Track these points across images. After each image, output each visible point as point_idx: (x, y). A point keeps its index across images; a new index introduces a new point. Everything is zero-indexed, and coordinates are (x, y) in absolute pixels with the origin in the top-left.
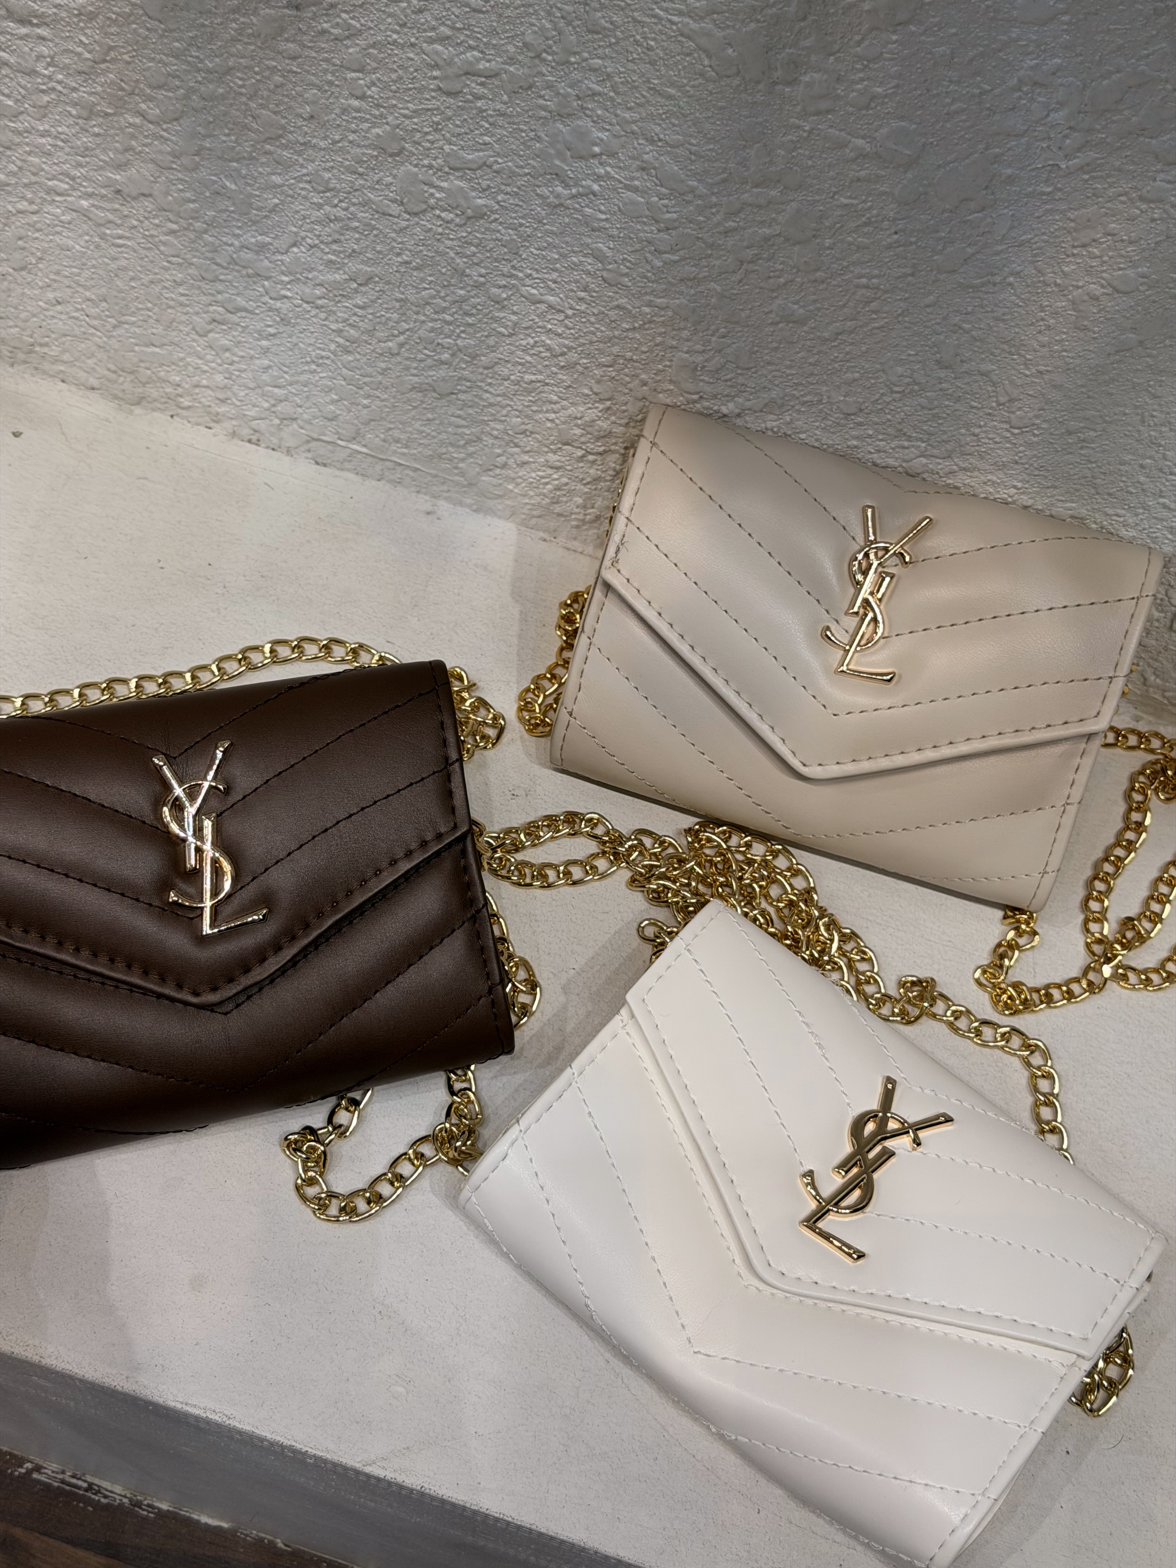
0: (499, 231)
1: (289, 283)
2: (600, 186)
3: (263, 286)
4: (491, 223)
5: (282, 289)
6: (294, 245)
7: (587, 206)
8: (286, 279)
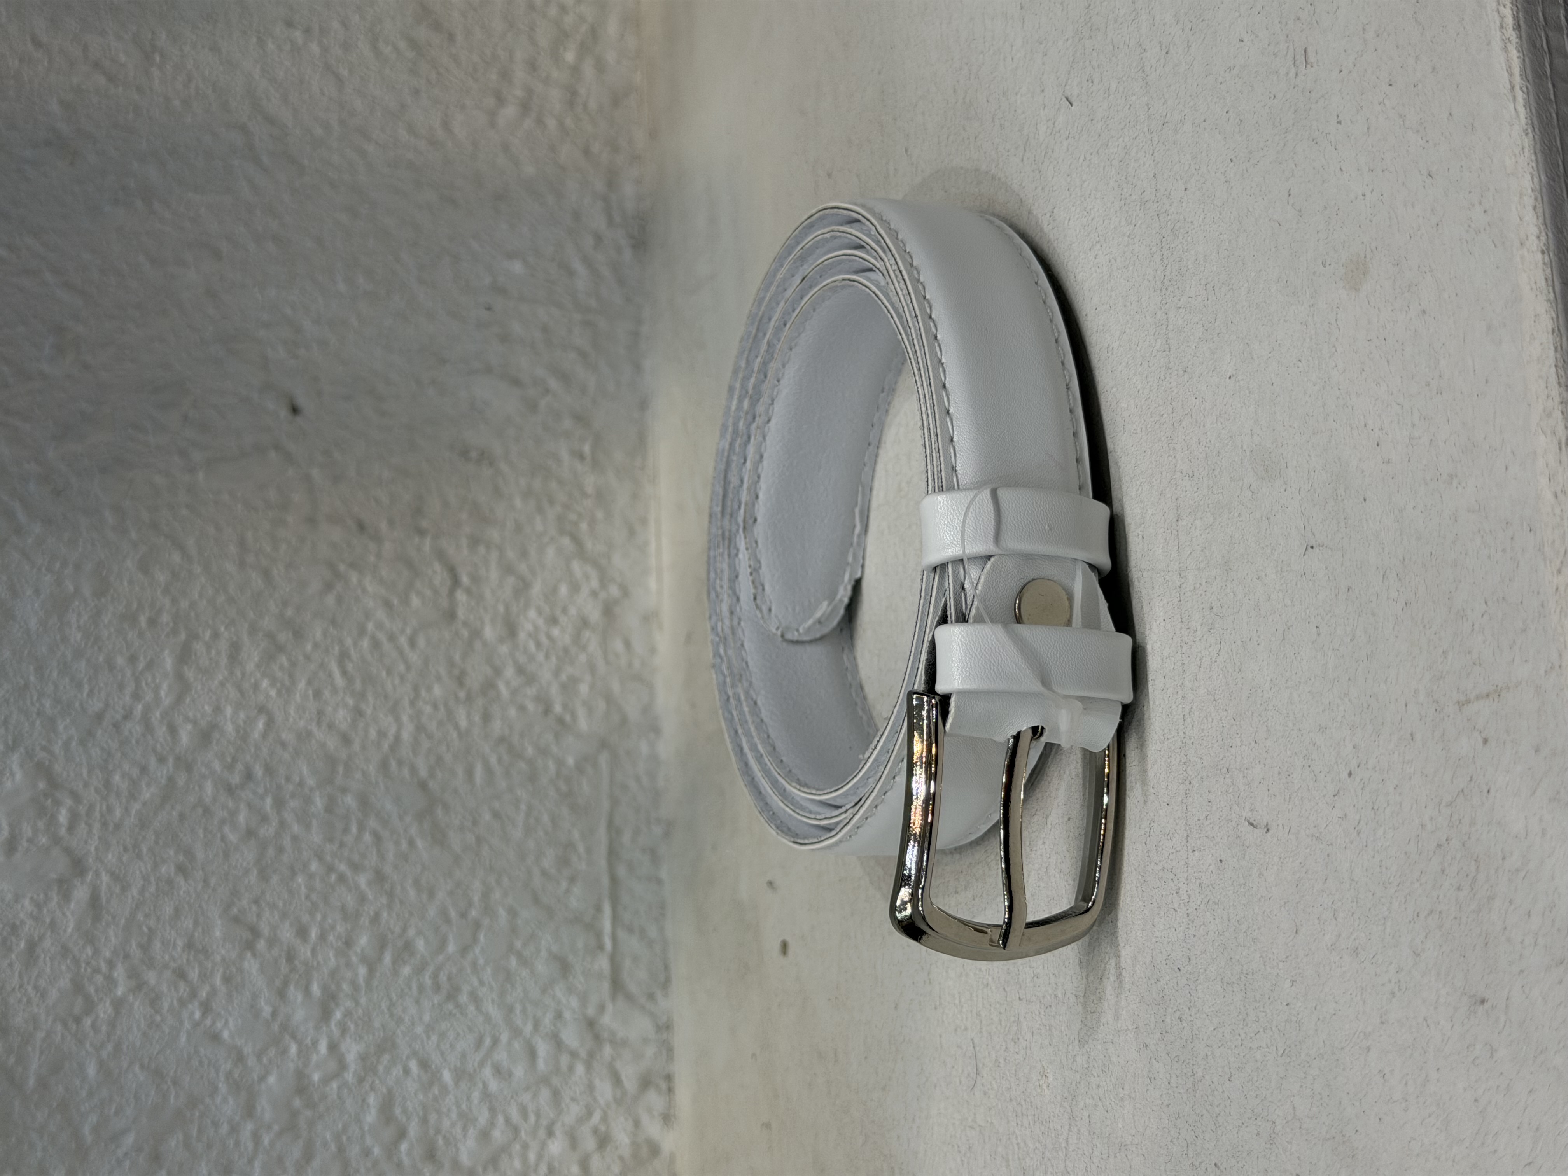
8: (293, 1049)
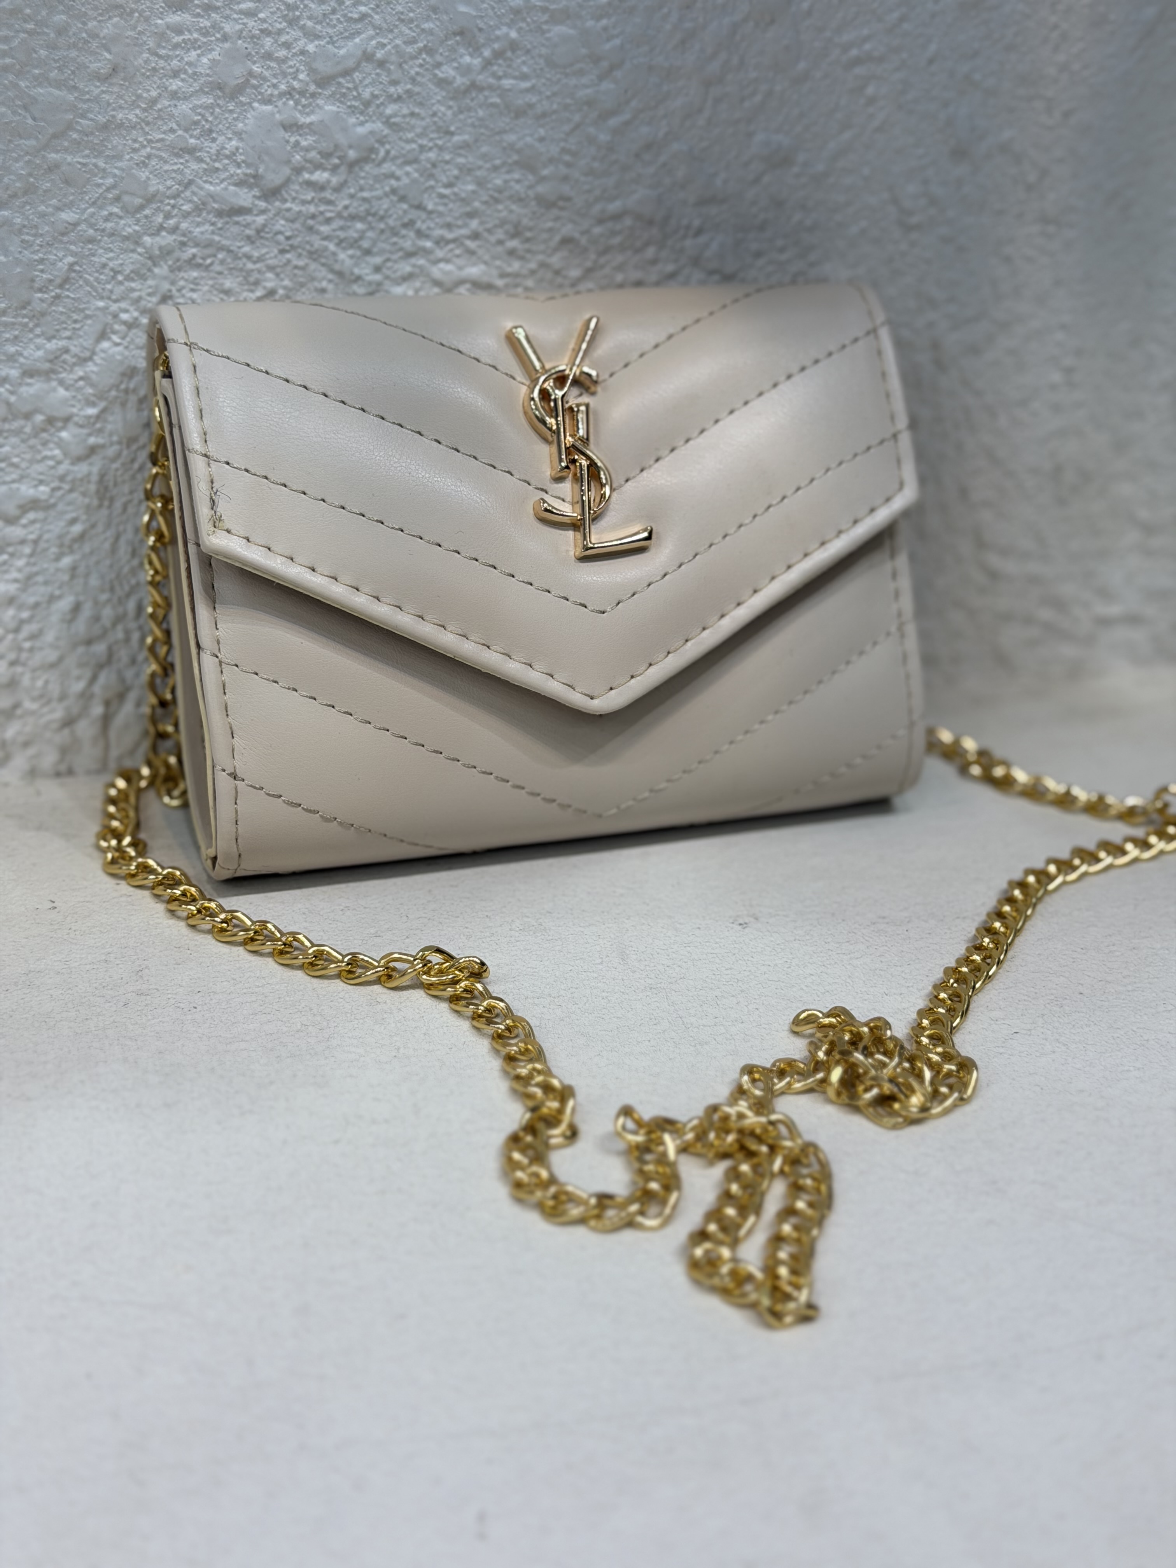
0: (392, 176)
1: (98, 417)
2: (519, 31)
3: (60, 444)
4: (379, 165)
5: (90, 435)
6: (103, 336)
7: (506, 76)
